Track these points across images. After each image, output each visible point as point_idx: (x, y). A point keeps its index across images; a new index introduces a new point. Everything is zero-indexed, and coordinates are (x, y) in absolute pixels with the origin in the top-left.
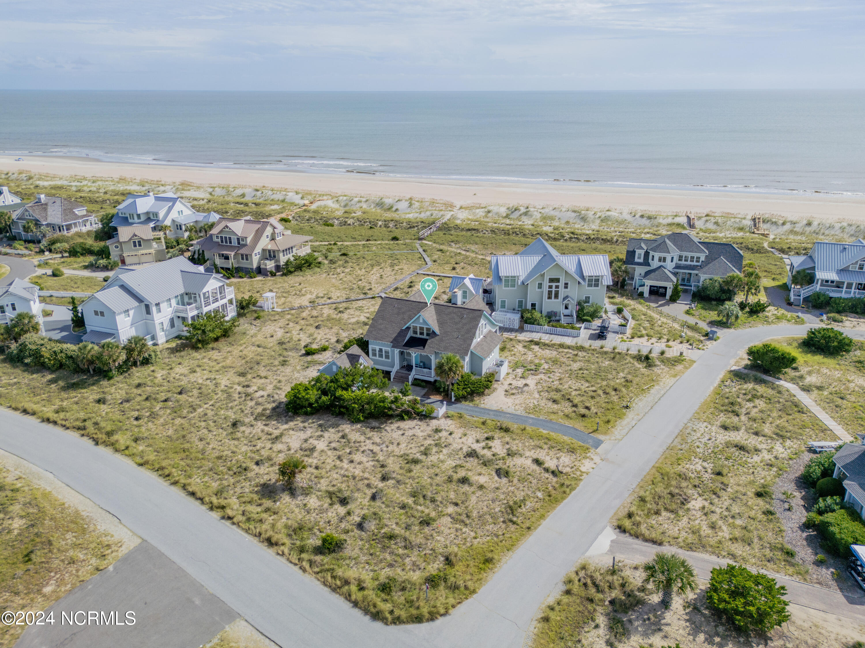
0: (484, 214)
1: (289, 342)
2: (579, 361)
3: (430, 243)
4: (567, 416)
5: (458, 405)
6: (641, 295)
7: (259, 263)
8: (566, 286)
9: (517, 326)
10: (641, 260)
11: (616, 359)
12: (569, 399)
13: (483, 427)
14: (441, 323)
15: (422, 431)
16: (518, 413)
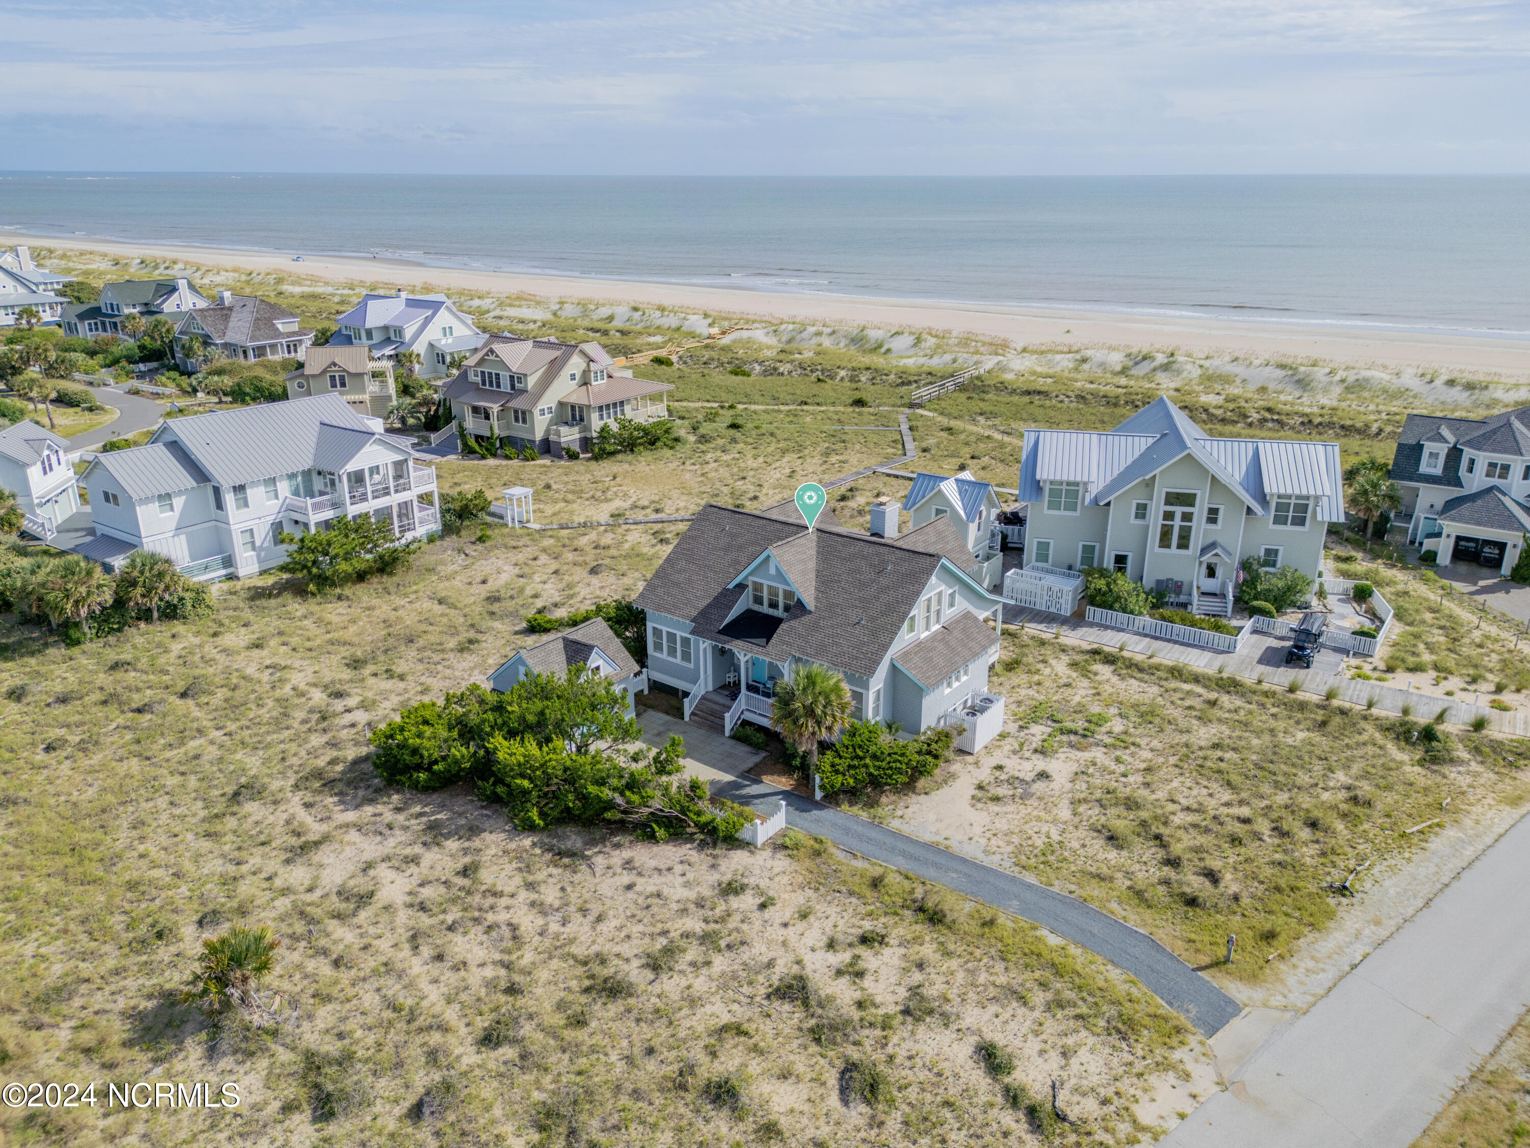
0: (1071, 365)
1: (512, 597)
2: (1219, 720)
3: (930, 414)
4: (1138, 894)
5: (828, 814)
6: (1429, 559)
7: (548, 431)
8: (1213, 516)
9: (1067, 610)
10: (1438, 471)
11: (1330, 728)
12: (1158, 837)
13: (868, 893)
14: (824, 581)
15: (687, 885)
16: (992, 862)
